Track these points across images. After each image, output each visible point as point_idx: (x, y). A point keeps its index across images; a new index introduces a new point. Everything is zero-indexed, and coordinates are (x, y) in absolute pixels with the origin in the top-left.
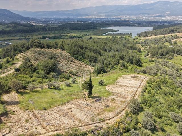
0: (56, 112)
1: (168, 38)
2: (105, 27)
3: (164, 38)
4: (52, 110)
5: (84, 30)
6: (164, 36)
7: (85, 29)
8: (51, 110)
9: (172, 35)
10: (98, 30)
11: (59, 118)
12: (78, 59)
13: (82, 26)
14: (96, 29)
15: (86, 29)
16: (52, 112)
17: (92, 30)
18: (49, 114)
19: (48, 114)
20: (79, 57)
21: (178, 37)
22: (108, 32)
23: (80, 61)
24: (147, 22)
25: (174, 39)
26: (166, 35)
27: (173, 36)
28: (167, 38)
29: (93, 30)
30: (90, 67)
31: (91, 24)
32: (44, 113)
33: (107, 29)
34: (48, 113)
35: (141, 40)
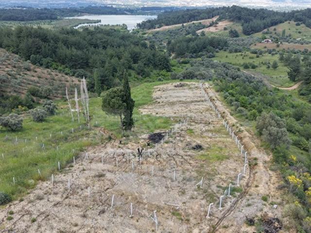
0: (58, 199)
1: (190, 28)
2: (73, 16)
3: (184, 29)
4: (40, 198)
5: (31, 22)
6: (183, 25)
7: (32, 20)
8: (32, 197)
9: (193, 23)
10: (61, 21)
11: (88, 222)
12: (41, 65)
13: (26, 13)
14: (56, 19)
15: (35, 20)
16: (41, 206)
17: (49, 21)
18: (34, 221)
19: (26, 218)
20: (45, 61)
21: (204, 27)
22: (80, 24)
23: (47, 67)
24: (144, 9)
25: (199, 29)
26: (185, 24)
27: (197, 25)
28: (187, 28)
29: (51, 21)
30: (74, 78)
31: (43, 11)
32: (10, 219)
33: (77, 19)
34: (29, 213)
35: (145, 34)
